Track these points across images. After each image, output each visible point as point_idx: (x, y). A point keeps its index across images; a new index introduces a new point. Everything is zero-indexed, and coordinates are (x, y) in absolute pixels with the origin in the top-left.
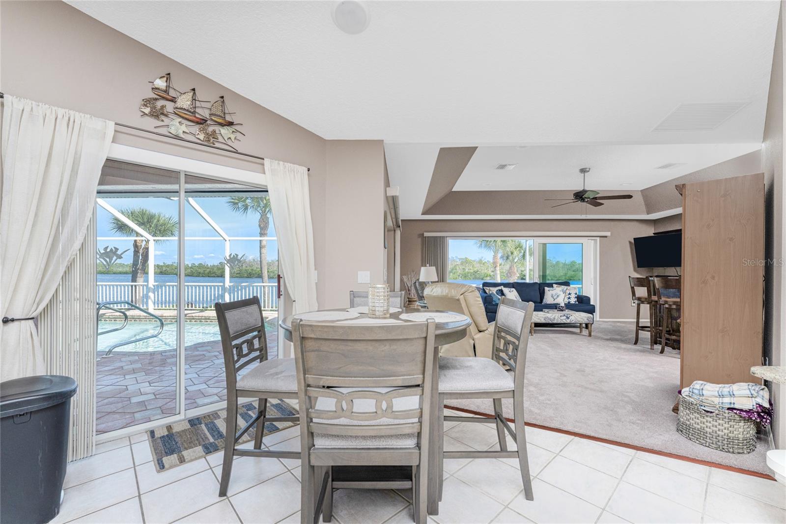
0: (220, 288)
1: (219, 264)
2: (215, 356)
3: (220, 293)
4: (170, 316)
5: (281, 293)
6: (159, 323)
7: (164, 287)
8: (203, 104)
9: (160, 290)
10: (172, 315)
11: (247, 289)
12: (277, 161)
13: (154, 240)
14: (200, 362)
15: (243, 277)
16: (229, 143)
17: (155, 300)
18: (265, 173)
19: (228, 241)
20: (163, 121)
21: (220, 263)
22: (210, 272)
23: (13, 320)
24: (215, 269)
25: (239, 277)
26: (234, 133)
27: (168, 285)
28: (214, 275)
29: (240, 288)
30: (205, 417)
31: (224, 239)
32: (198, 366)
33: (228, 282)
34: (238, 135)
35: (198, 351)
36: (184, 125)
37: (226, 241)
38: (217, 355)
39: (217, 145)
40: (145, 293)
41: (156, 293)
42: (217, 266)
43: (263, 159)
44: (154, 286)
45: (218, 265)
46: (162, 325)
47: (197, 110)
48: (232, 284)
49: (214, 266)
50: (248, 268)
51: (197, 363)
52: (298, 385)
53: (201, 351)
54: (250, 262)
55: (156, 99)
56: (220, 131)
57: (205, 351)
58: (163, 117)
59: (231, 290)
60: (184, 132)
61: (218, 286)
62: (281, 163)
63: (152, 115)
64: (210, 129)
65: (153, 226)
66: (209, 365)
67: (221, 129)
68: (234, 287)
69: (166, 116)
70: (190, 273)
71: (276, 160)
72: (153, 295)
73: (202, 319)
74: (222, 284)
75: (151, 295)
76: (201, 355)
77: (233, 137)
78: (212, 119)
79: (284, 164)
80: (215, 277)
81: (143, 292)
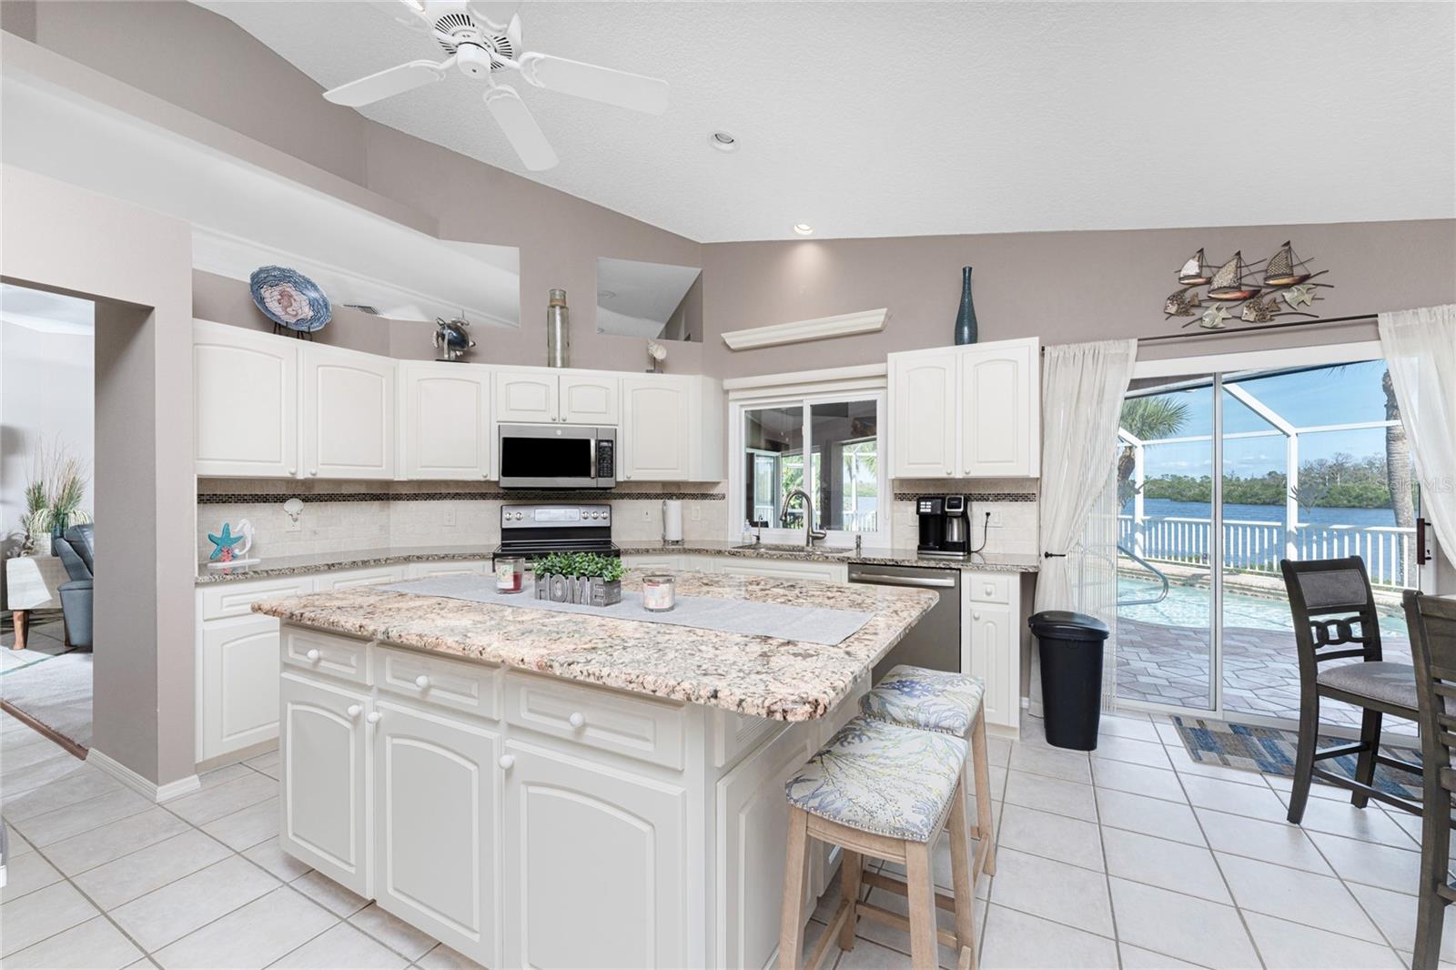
0: (1275, 531)
1: (1267, 477)
2: (1269, 655)
3: (1275, 542)
4: (1173, 575)
5: (1427, 555)
6: (1161, 583)
7: (1160, 525)
8: (1253, 269)
9: (1153, 529)
10: (1175, 572)
11: (1346, 538)
12: (1411, 311)
13: (1144, 446)
14: (1238, 658)
15: (1336, 507)
16: (1302, 309)
17: (1145, 546)
18: (1379, 339)
19: (1293, 435)
20: (1194, 315)
21: (1270, 474)
22: (1245, 493)
23: (1051, 555)
24: (1257, 487)
25: (1324, 506)
26: (1310, 291)
27: (1167, 521)
28: (1254, 500)
29: (1325, 534)
30: (1256, 730)
31: (1284, 433)
32: (1236, 663)
33: (1293, 522)
34: (1320, 291)
35: (1233, 639)
36: (1224, 309)
37: (1288, 436)
38: (1273, 655)
39: (1278, 320)
40: (1129, 532)
41: (1147, 533)
42: (1261, 480)
43: (1376, 316)
44: (1143, 521)
45: (1264, 479)
46: (1166, 586)
47: (1244, 281)
48: (1304, 525)
49: (1253, 480)
50: (1350, 484)
51: (1233, 657)
52: (1416, 675)
53: (1238, 641)
54: (1357, 468)
55: (1185, 290)
56: (1283, 296)
57: (1249, 642)
58: (1193, 310)
59: (1301, 538)
60: (1223, 319)
61: (1270, 528)
62: (1423, 310)
63: (1181, 313)
64: (1266, 300)
65: (1137, 418)
66: (1255, 666)
67: (1284, 294)
68: (1309, 532)
69: (1199, 306)
70: (1198, 495)
71: (1408, 309)
72: (1142, 536)
73: (1234, 588)
74: (1279, 524)
75: (1139, 536)
76: (1239, 647)
77: (1307, 298)
78: (1268, 284)
79: (1429, 311)
80: (1256, 504)
81: (1126, 530)
